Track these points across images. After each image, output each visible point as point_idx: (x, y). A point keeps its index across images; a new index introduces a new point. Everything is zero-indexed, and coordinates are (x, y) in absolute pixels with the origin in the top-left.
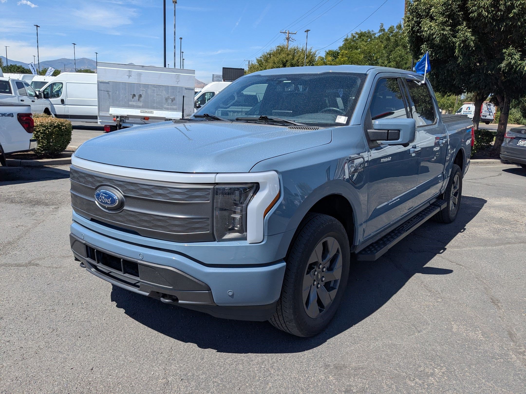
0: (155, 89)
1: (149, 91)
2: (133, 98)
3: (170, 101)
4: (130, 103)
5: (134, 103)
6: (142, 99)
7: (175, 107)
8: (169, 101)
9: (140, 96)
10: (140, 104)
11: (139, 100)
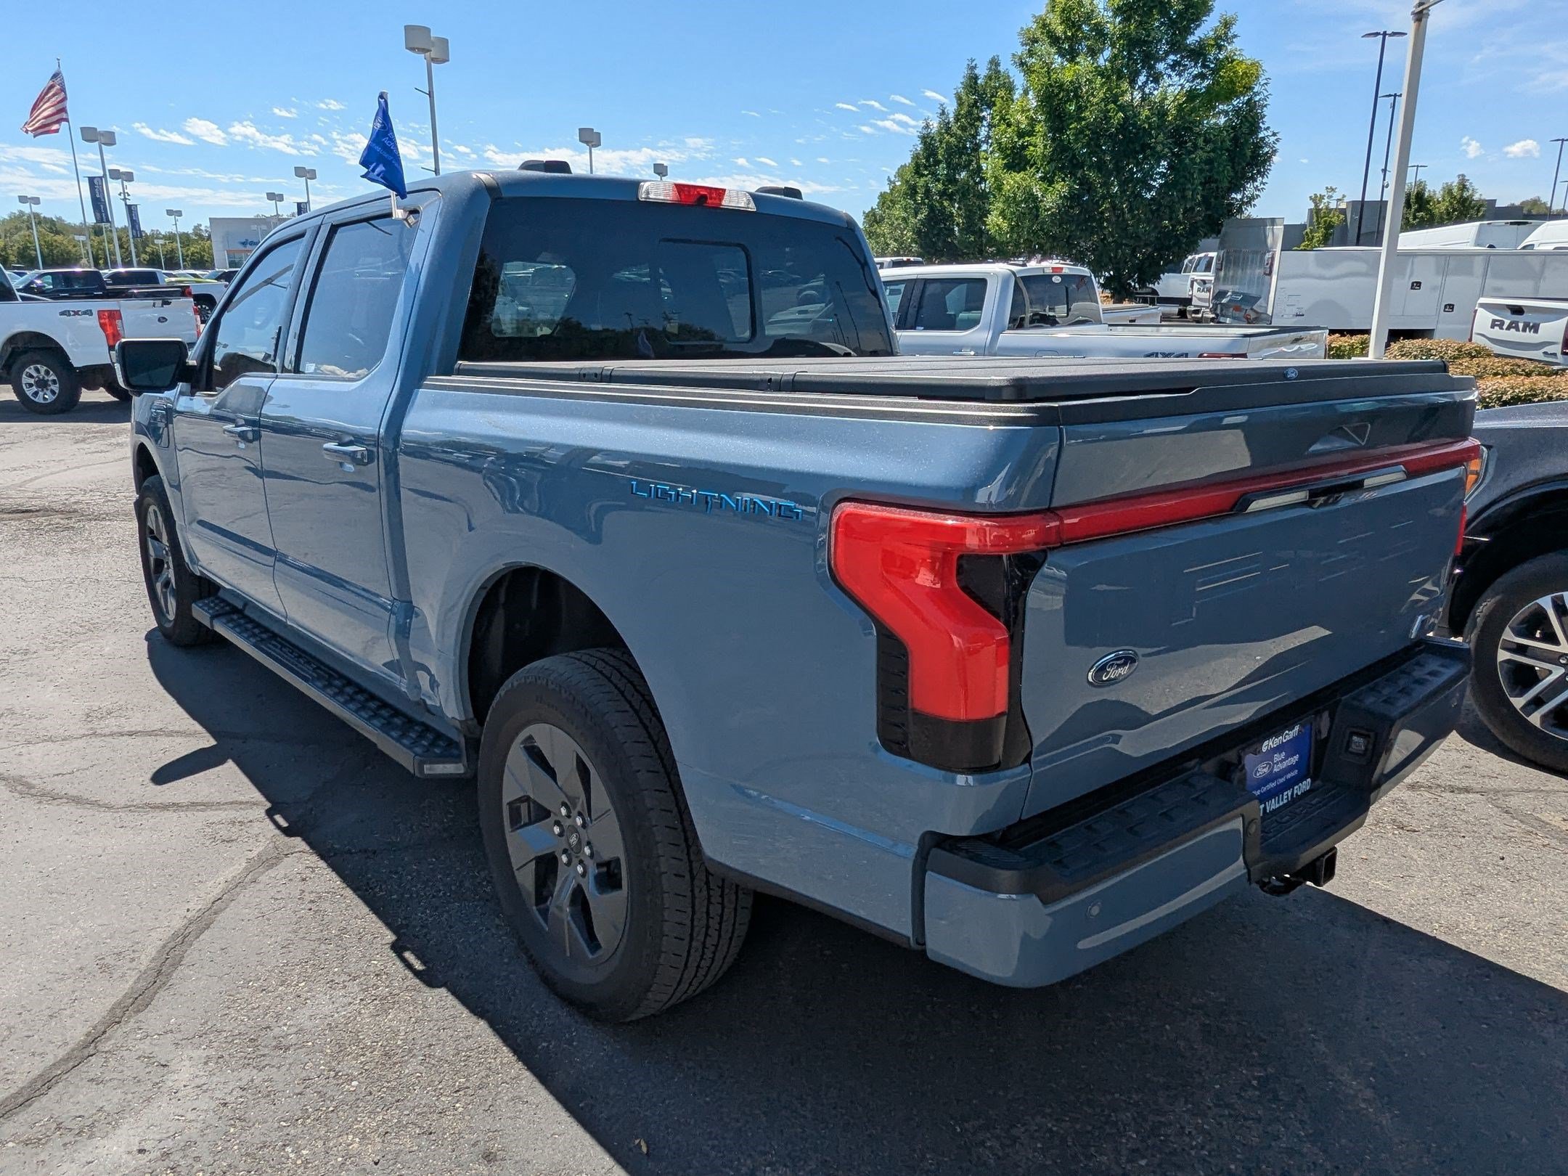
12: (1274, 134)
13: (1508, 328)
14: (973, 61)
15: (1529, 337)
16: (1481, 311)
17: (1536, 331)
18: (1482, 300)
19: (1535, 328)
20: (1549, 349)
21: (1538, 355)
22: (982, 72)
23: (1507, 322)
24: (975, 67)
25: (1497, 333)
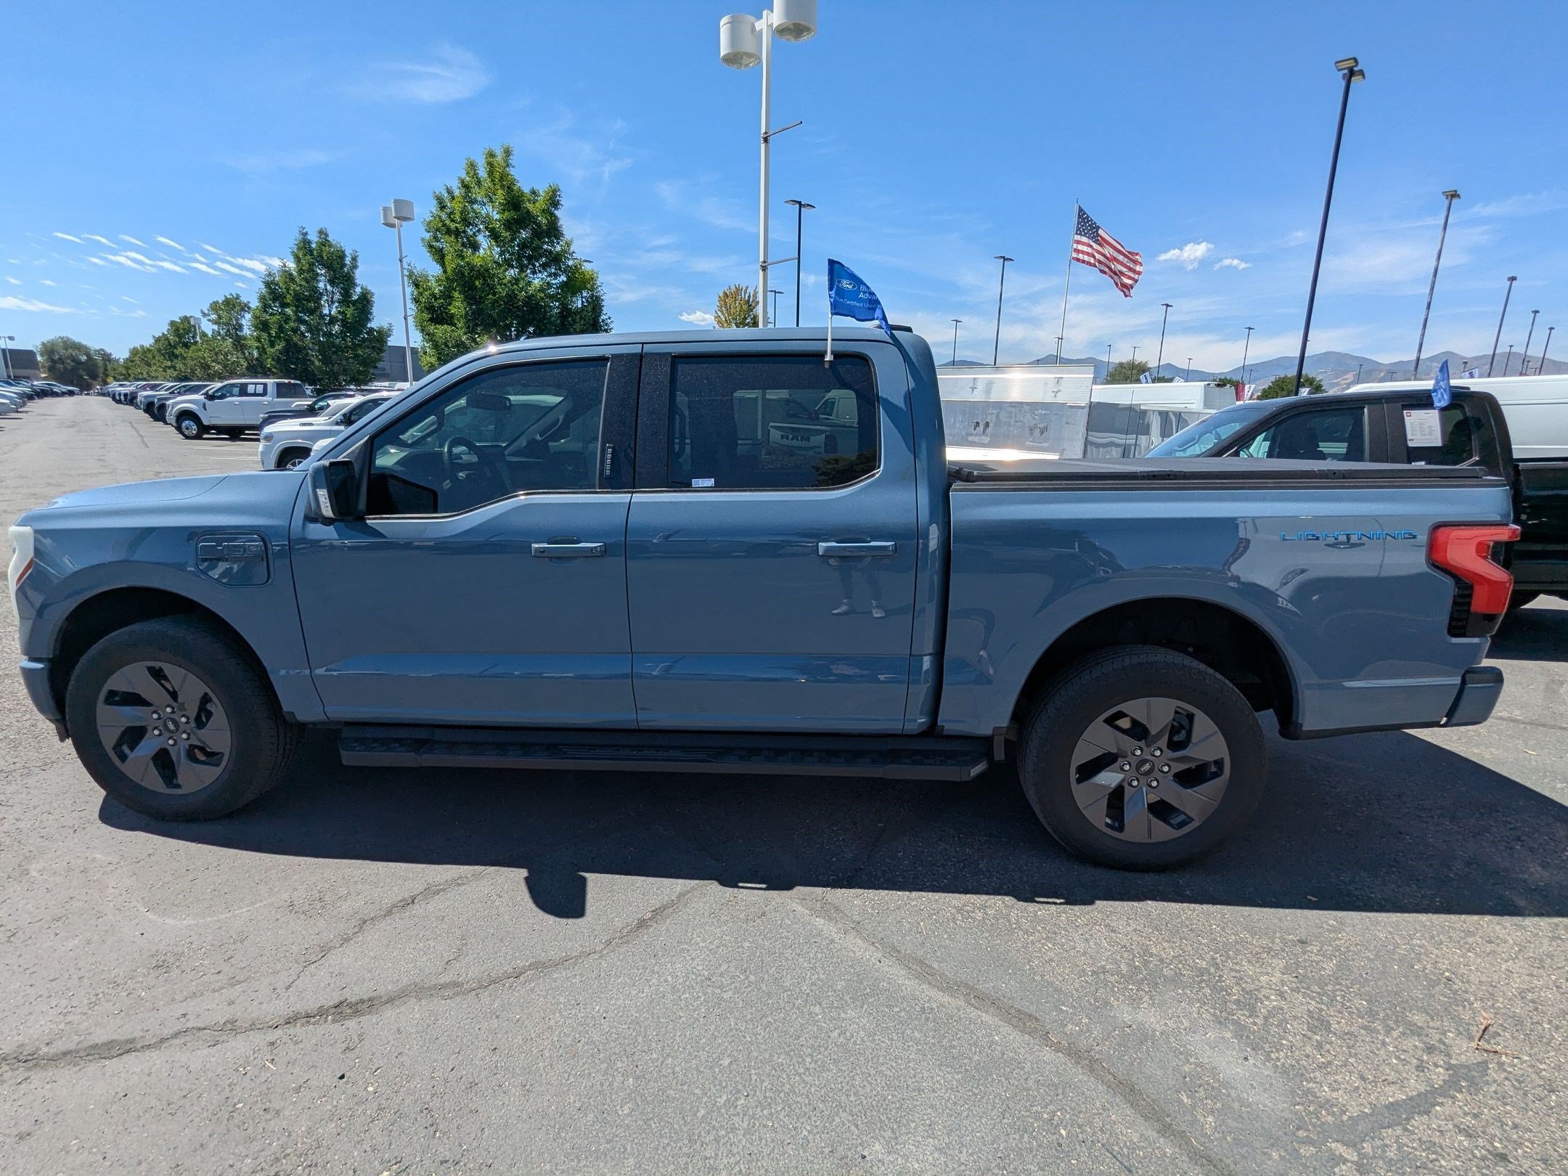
0: (1014, 409)
1: (1003, 416)
2: (975, 429)
3: (1037, 433)
4: (970, 438)
5: (976, 439)
6: (989, 430)
7: (1046, 445)
8: (1035, 434)
9: (987, 425)
10: (986, 440)
11: (984, 432)
12: (610, 318)
13: (792, 439)
14: (303, 229)
15: (805, 444)
16: (771, 430)
17: (809, 441)
18: (771, 424)
19: (808, 440)
20: (818, 450)
21: (811, 453)
22: (314, 238)
23: (791, 436)
24: (306, 234)
25: (785, 442)
